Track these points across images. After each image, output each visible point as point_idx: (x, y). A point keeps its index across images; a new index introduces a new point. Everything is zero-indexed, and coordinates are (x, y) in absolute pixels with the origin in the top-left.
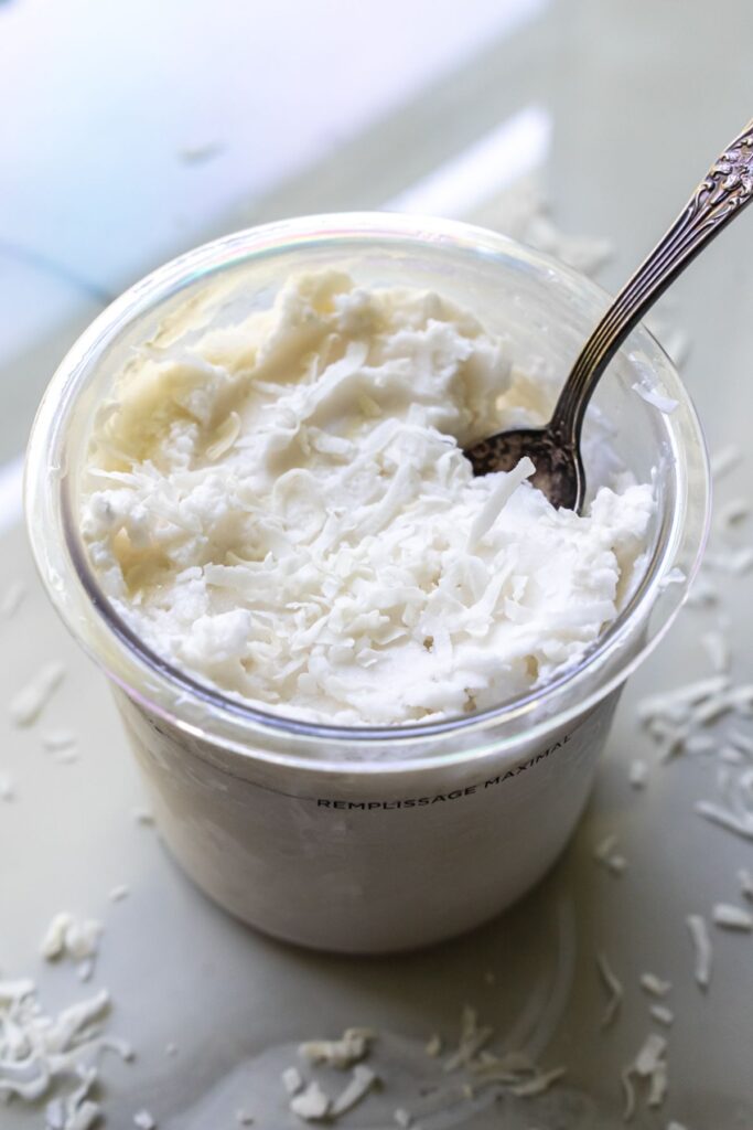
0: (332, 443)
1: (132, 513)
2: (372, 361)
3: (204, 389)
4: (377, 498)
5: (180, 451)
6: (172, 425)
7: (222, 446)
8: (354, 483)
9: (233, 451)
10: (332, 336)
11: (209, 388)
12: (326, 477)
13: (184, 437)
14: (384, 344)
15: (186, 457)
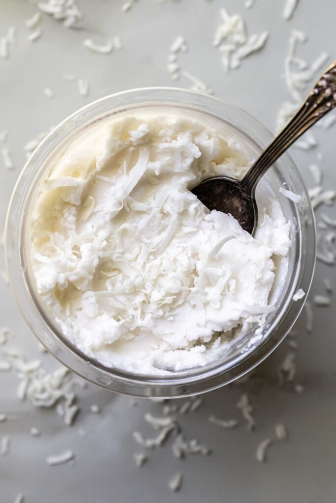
0: (139, 206)
1: (59, 280)
2: (152, 159)
3: (76, 193)
4: (164, 228)
5: (70, 223)
6: (64, 212)
7: (88, 213)
8: (152, 224)
9: (93, 214)
10: (132, 149)
11: (78, 192)
12: (138, 222)
13: (69, 217)
14: (157, 147)
15: (73, 227)
